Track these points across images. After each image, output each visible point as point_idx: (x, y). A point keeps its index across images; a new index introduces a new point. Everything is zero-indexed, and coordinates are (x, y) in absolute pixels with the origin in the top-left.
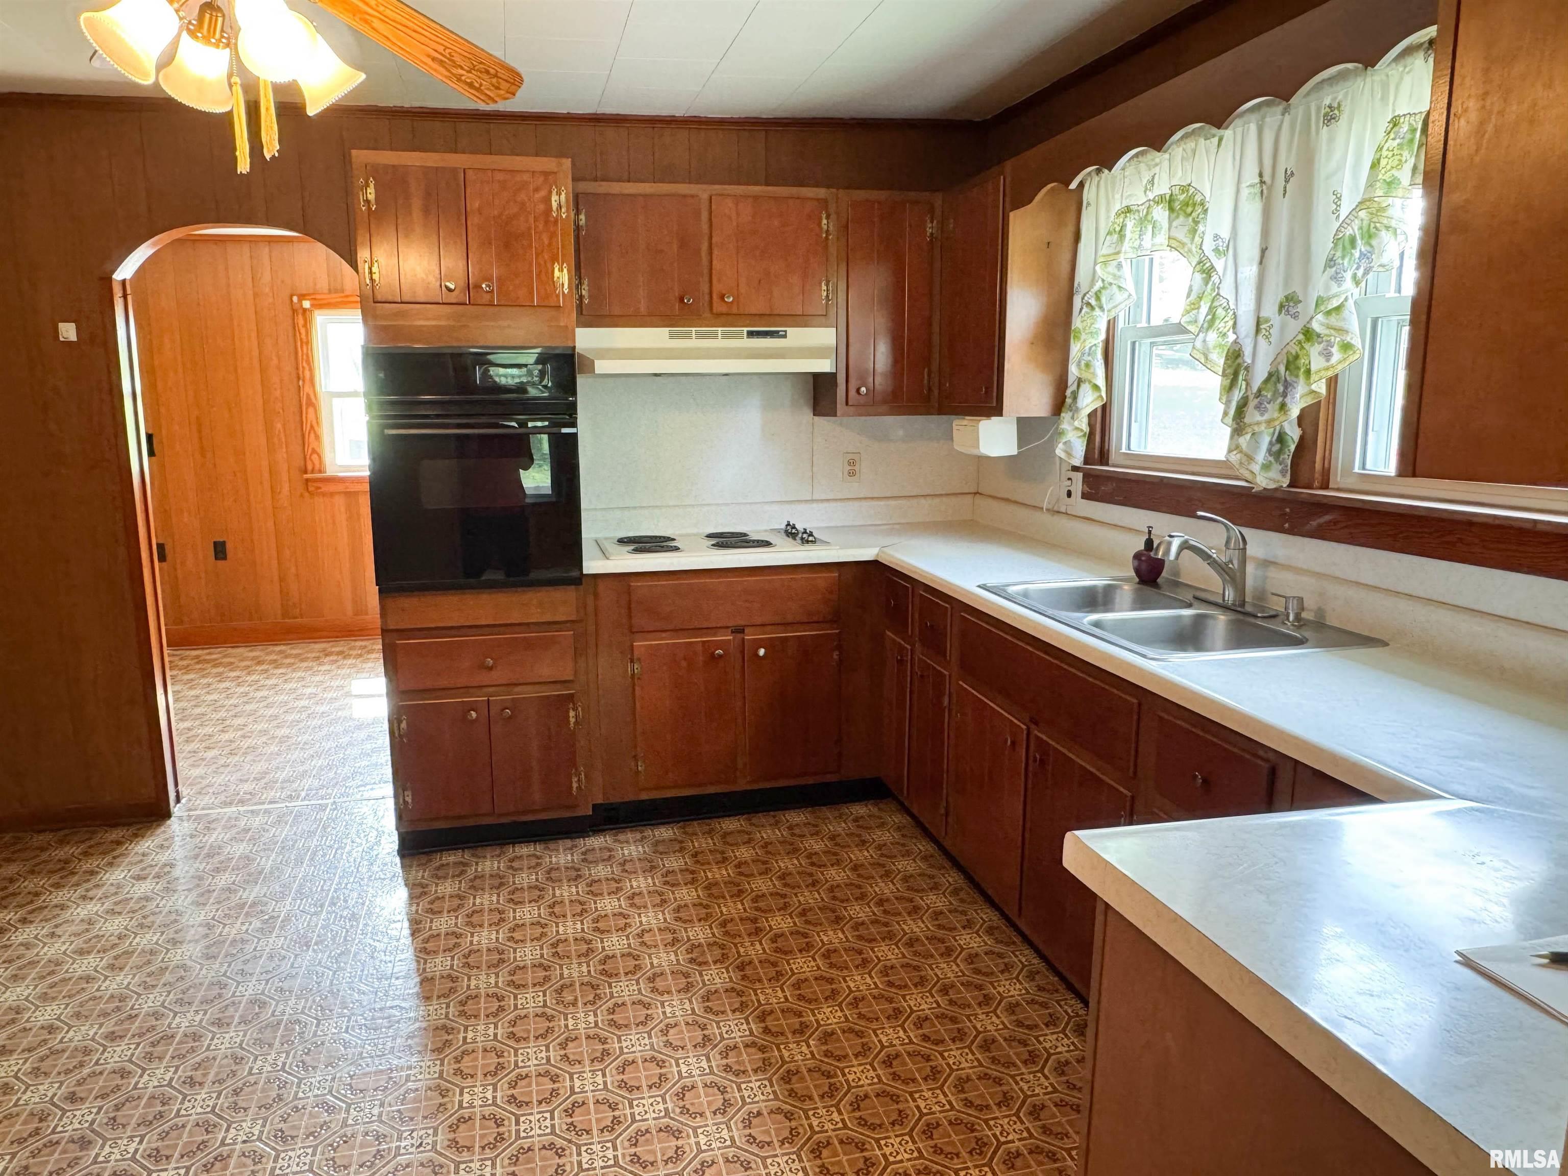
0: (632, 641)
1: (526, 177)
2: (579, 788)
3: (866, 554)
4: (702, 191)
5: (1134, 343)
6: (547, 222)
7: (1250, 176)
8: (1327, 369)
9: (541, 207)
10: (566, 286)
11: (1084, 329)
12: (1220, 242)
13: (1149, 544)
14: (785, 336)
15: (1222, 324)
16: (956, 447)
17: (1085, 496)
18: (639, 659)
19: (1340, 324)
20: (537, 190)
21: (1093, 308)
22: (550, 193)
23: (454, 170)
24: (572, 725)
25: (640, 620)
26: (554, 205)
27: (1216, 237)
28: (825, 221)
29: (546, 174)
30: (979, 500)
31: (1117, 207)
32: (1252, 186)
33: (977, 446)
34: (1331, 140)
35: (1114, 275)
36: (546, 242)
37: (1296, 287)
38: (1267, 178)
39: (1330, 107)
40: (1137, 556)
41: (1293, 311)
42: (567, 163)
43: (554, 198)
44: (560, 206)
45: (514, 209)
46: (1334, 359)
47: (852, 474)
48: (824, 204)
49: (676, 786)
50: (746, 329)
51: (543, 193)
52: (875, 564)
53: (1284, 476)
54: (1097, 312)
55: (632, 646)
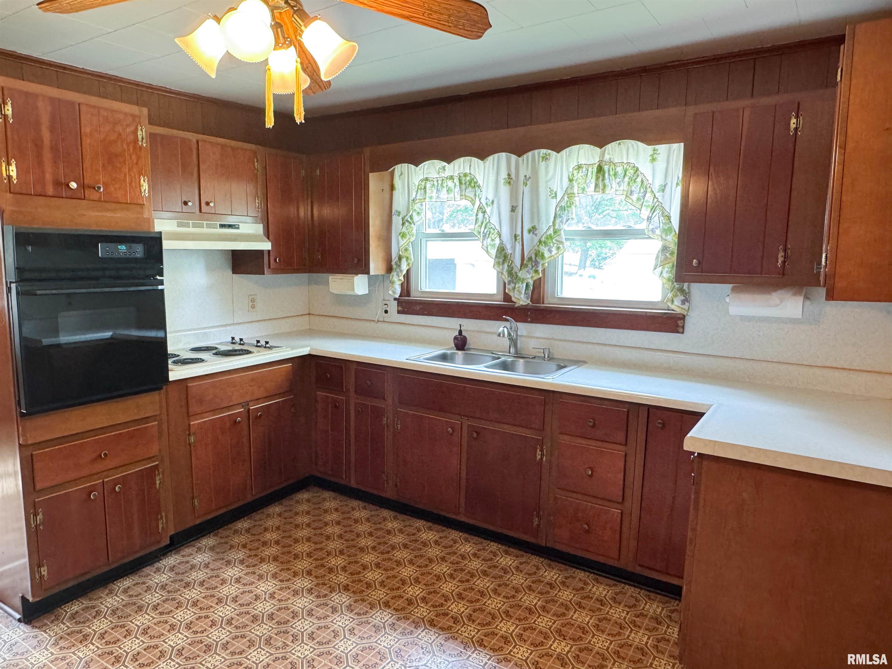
0: (189, 421)
1: (121, 116)
2: (163, 528)
3: (304, 351)
4: (193, 137)
5: (421, 240)
6: (135, 148)
7: (504, 175)
8: (551, 257)
9: (131, 137)
10: (147, 191)
11: (409, 233)
12: (488, 200)
13: (460, 332)
14: (238, 228)
15: (493, 236)
16: (331, 291)
17: (399, 312)
18: (194, 434)
19: (560, 240)
20: (128, 126)
21: (410, 223)
22: (137, 129)
23: (72, 103)
24: (158, 486)
25: (194, 408)
26: (140, 137)
27: (487, 198)
28: (256, 164)
29: (133, 116)
30: (312, 317)
31: (421, 177)
32: (504, 179)
33: (353, 290)
34: (547, 167)
35: (420, 209)
36: (135, 161)
37: (536, 224)
38: (513, 176)
39: (546, 154)
40: (455, 338)
41: (535, 233)
42: (145, 111)
43: (139, 133)
44: (143, 138)
45: (113, 137)
46: (553, 253)
47: (253, 307)
48: (255, 153)
49: (217, 510)
50: (218, 223)
51: (132, 128)
52: (310, 357)
53: (528, 299)
54: (413, 225)
55: (189, 425)
